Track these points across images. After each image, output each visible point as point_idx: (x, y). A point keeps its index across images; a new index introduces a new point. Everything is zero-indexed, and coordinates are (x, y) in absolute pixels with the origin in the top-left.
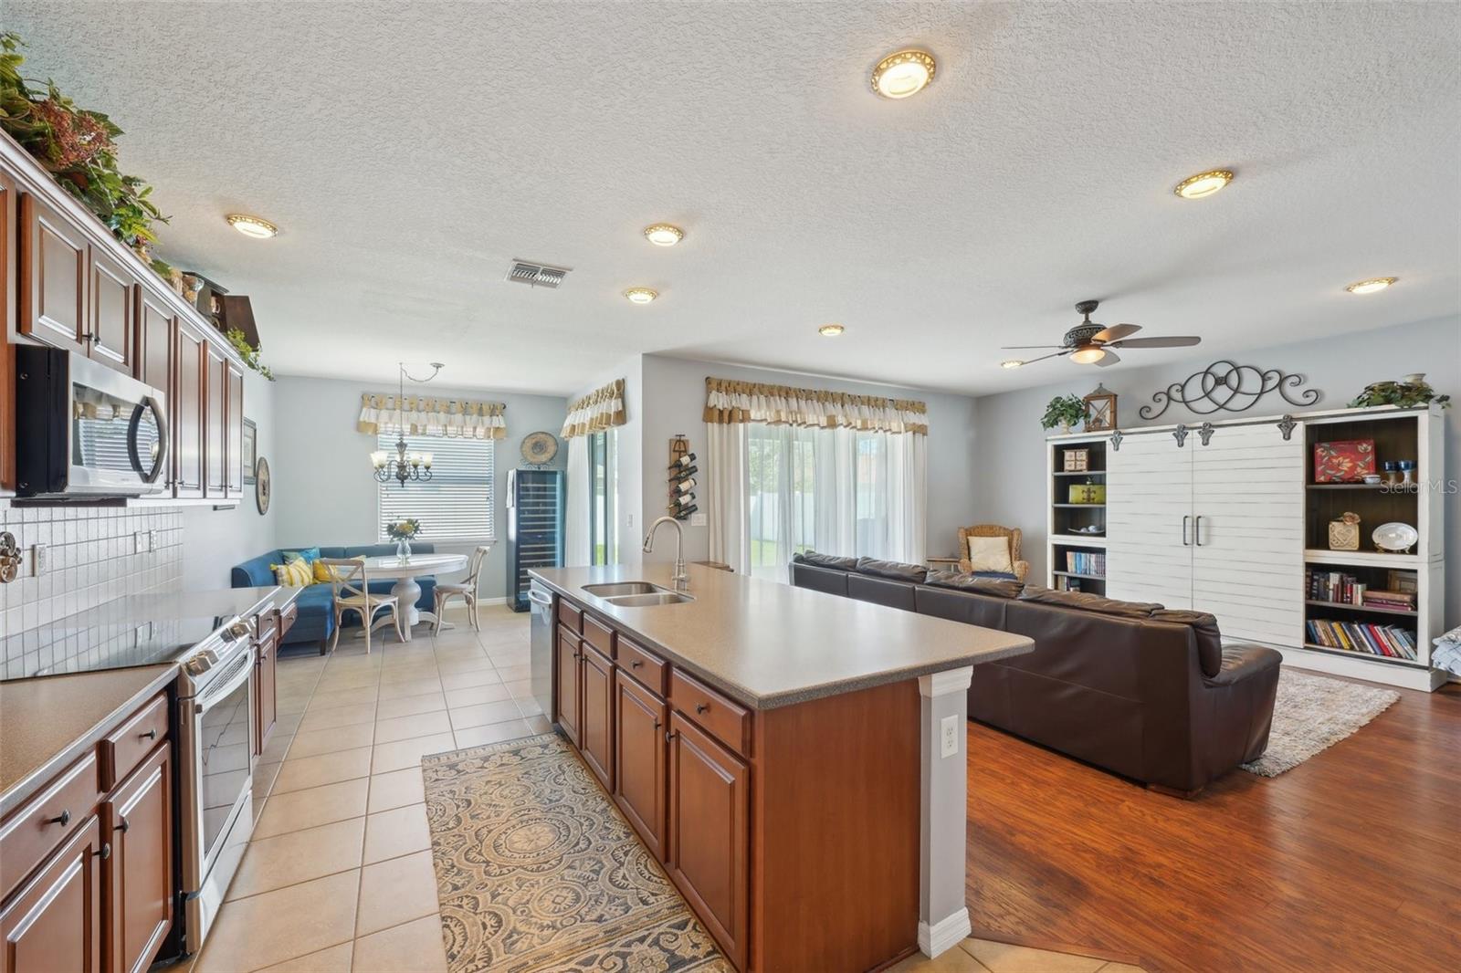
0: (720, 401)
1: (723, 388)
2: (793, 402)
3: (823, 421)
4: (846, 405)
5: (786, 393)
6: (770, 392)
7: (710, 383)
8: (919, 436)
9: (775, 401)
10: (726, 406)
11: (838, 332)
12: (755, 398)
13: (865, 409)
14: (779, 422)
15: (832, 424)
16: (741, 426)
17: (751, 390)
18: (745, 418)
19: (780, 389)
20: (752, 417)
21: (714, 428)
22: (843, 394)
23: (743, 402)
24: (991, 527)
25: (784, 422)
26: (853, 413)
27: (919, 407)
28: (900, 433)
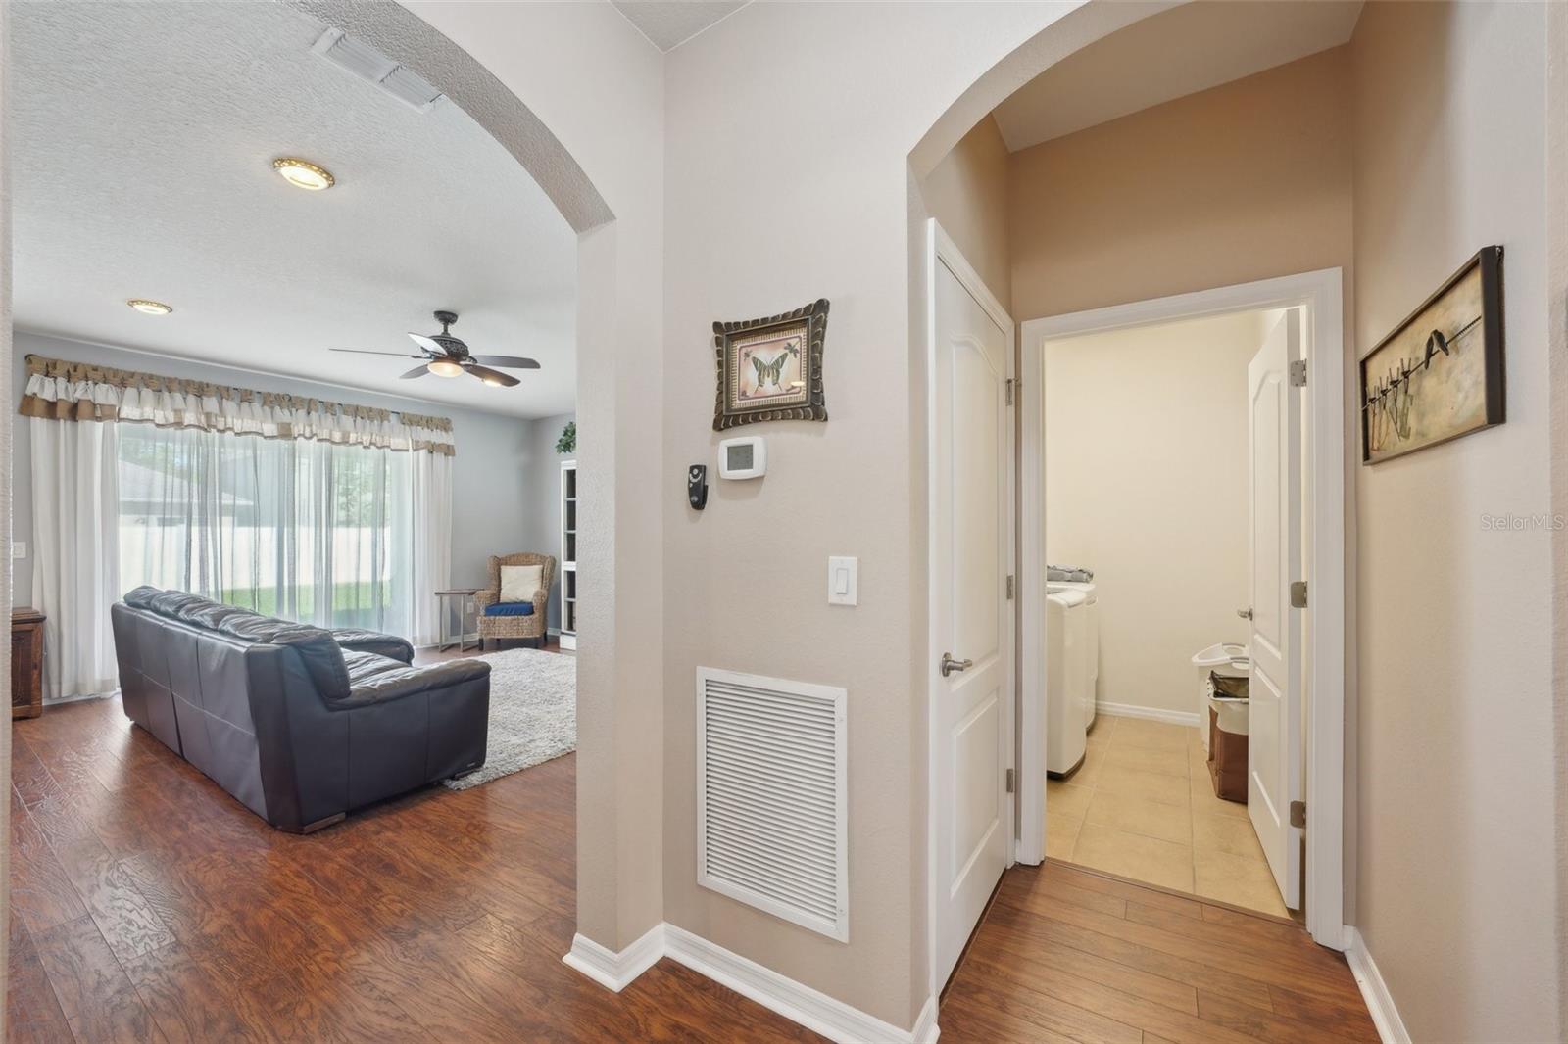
0: (47, 389)
1: (60, 370)
2: (211, 403)
3: (270, 428)
4: (313, 413)
5: (201, 390)
6: (161, 385)
7: (30, 362)
8: (439, 457)
9: (172, 397)
10: (61, 395)
11: (162, 311)
12: (131, 392)
13: (347, 421)
14: (179, 425)
15: (286, 433)
16: (99, 426)
17: (122, 381)
18: (109, 414)
19: (189, 383)
20: (123, 415)
21: (40, 425)
22: (310, 399)
23: (104, 394)
24: (527, 556)
25: (189, 426)
26: (326, 426)
27: (445, 426)
28: (407, 450)
